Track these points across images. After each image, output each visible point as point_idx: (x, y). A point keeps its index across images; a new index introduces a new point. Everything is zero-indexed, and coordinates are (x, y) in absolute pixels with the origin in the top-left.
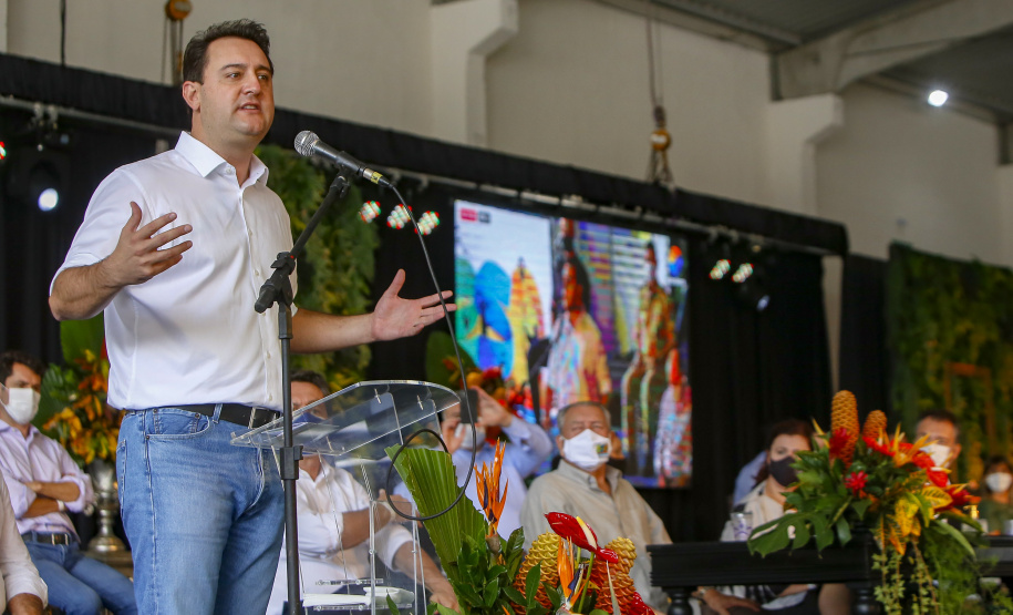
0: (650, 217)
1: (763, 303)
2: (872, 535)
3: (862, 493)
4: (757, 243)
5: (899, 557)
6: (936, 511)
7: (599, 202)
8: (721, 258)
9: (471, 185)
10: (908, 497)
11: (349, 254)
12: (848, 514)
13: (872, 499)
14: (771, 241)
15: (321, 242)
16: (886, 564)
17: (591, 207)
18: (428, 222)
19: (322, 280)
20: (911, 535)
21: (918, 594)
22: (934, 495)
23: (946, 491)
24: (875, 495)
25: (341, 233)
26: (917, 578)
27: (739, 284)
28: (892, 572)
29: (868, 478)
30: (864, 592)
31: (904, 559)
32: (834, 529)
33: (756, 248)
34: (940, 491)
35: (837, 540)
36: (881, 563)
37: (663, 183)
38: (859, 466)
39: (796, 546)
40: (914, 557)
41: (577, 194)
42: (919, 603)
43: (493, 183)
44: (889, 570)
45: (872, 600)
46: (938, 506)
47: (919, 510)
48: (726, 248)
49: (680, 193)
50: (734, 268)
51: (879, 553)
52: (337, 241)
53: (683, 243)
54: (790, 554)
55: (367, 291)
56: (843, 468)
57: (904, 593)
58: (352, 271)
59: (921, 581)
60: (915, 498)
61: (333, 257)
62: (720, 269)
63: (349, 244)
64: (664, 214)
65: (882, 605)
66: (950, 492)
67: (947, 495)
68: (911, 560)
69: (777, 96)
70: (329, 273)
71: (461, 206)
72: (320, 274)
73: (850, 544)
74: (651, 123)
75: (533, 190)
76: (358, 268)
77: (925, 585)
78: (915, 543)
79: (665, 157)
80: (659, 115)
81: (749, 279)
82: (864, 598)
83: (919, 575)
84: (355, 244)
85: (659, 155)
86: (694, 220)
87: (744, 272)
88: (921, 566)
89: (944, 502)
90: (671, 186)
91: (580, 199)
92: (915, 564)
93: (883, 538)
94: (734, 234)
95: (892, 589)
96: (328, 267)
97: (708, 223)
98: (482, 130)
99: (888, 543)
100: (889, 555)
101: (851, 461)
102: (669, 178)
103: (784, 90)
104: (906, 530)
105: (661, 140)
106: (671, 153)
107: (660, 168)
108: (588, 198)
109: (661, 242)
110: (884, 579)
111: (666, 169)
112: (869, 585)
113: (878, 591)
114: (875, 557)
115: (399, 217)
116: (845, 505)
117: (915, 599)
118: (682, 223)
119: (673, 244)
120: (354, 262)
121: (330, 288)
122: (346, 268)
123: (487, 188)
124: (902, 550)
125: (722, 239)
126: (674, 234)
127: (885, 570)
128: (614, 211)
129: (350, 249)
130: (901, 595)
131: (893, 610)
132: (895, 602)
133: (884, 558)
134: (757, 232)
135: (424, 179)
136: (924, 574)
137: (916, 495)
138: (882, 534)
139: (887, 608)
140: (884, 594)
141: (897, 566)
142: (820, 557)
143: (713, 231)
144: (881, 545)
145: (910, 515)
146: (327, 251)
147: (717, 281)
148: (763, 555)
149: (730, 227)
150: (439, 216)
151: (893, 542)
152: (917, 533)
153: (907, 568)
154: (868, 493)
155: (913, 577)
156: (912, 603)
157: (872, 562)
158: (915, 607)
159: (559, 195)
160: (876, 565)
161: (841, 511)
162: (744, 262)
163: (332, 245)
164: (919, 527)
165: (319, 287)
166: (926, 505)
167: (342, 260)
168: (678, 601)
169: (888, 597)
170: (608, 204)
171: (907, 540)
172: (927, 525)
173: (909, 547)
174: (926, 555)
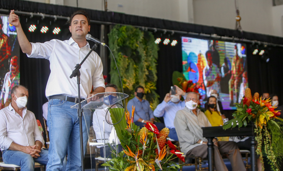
0: (236, 39)
1: (268, 60)
2: (254, 124)
3: (251, 114)
4: (266, 44)
5: (261, 129)
6: (270, 118)
7: (221, 36)
8: (256, 49)
9: (186, 33)
10: (262, 114)
11: (151, 52)
12: (247, 119)
13: (253, 115)
14: (270, 44)
15: (143, 50)
16: (258, 131)
17: (219, 37)
18: (174, 43)
19: (144, 59)
20: (264, 124)
21: (265, 139)
22: (270, 114)
23: (273, 113)
24: (254, 114)
25: (149, 47)
26: (265, 134)
27: (261, 56)
28: (259, 133)
29: (253, 110)
30: (253, 138)
31: (262, 130)
32: (243, 122)
33: (266, 46)
34: (271, 112)
35: (243, 126)
36: (256, 131)
37: (239, 30)
38: (251, 107)
39: (233, 127)
40: (265, 129)
41: (215, 34)
42: (266, 140)
43: (192, 32)
44: (259, 132)
45: (255, 140)
46: (271, 116)
47: (265, 117)
48: (257, 46)
49: (244, 32)
50: (259, 51)
51: (256, 128)
52: (147, 49)
53: (245, 45)
54: (231, 129)
55: (156, 61)
56: (248, 107)
57: (262, 138)
58: (152, 57)
59: (266, 135)
60: (265, 115)
61: (146, 53)
62: (255, 52)
63: (151, 50)
64: (240, 38)
65: (256, 141)
66: (274, 113)
67: (273, 114)
68: (264, 130)
69: (274, 5)
70: (145, 57)
71: (183, 38)
72: (143, 58)
73: (247, 126)
74: (236, 14)
75: (203, 33)
76: (153, 56)
77: (267, 136)
78: (265, 126)
79: (239, 23)
80: (238, 12)
81: (264, 54)
82: (253, 140)
83: (266, 134)
84: (152, 49)
85: (238, 22)
86: (248, 39)
87: (262, 52)
88: (267, 131)
89: (272, 115)
90: (241, 31)
91: (216, 35)
92: (265, 131)
93: (257, 125)
94: (259, 42)
95: (260, 137)
96: (145, 56)
97: (252, 40)
98: (192, 17)
99: (258, 126)
100: (259, 129)
101: (249, 105)
102: (241, 28)
103: (276, 3)
104: (262, 123)
105: (238, 18)
106: (241, 22)
107: (238, 26)
108: (218, 34)
109: (239, 45)
110: (257, 135)
111: (240, 26)
112: (254, 136)
113: (256, 138)
114: (255, 129)
115: (166, 42)
116: (246, 117)
117: (265, 140)
118: (245, 40)
119: (242, 46)
120: (152, 54)
121: (146, 61)
122: (150, 56)
123: (190, 33)
124: (262, 128)
125: (256, 44)
126: (242, 43)
127: (257, 133)
128: (225, 38)
129: (151, 51)
130: (261, 139)
131: (259, 143)
132: (260, 140)
133: (257, 130)
134: (266, 42)
135: (173, 32)
136: (267, 133)
137: (265, 114)
138: (257, 124)
139: (258, 142)
140: (257, 139)
141: (260, 132)
142: (239, 130)
143: (253, 42)
144: (256, 126)
145: (263, 119)
146: (145, 52)
147: (255, 55)
148: (225, 130)
149: (258, 41)
150: (177, 41)
151: (259, 126)
152: (265, 123)
153: (263, 132)
154: (252, 113)
155: (264, 134)
156: (264, 141)
157: (254, 131)
158: (265, 142)
159: (210, 34)
160: (255, 131)
161: (244, 118)
162: (262, 50)
163: (146, 50)
164: (266, 121)
165: (143, 61)
166: (268, 116)
167: (149, 54)
168: (210, 141)
169: (258, 139)
170: (224, 36)
171: (263, 125)
172: (268, 121)
173: (263, 127)
174: (269, 129)
